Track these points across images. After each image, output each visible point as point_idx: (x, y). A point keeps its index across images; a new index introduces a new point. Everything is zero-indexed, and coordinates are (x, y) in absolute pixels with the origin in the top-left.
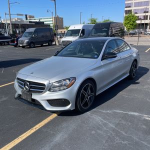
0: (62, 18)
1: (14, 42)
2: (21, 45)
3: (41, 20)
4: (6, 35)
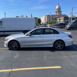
2: (66, 29)
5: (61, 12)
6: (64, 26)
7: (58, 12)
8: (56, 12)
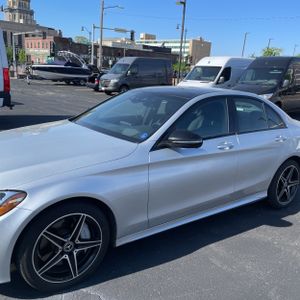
0: (210, 44)
1: (94, 82)
2: (103, 89)
3: (166, 45)
4: (84, 66)
5: (32, 13)
6: (86, 76)
7: (20, 11)
8: (11, 10)
